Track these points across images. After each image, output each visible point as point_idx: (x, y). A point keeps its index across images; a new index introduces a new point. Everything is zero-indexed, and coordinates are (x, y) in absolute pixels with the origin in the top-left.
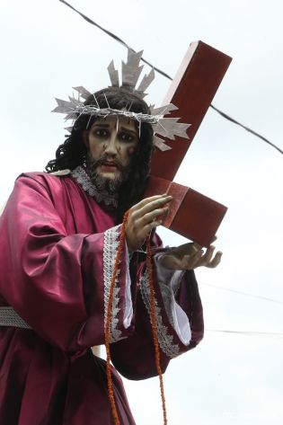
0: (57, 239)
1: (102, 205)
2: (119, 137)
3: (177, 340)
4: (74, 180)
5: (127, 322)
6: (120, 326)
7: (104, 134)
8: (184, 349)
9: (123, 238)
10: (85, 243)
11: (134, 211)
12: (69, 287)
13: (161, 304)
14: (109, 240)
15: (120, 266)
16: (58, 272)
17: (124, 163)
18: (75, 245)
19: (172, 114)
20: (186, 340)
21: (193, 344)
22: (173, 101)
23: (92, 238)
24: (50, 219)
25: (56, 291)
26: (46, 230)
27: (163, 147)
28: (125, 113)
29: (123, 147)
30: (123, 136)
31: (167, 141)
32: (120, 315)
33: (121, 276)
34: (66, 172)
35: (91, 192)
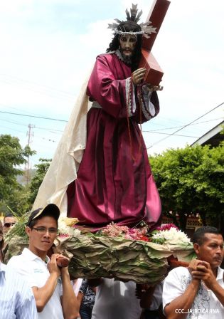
0: (111, 82)
1: (126, 64)
2: (130, 41)
3: (150, 115)
4: (116, 55)
5: (134, 111)
6: (132, 112)
7: (125, 40)
8: (152, 117)
9: (132, 82)
10: (120, 83)
11: (135, 73)
12: (115, 98)
13: (144, 104)
14: (127, 82)
15: (131, 92)
16: (112, 94)
17: (133, 49)
18: (116, 85)
19: (150, 25)
20: (153, 114)
21: (156, 115)
22: (150, 20)
23: (122, 81)
24: (108, 75)
25: (111, 100)
26: (107, 79)
27: (147, 37)
28: (131, 33)
29: (132, 44)
30: (131, 40)
31: (149, 35)
32: (132, 109)
33: (132, 95)
34: (113, 52)
35: (122, 59)
